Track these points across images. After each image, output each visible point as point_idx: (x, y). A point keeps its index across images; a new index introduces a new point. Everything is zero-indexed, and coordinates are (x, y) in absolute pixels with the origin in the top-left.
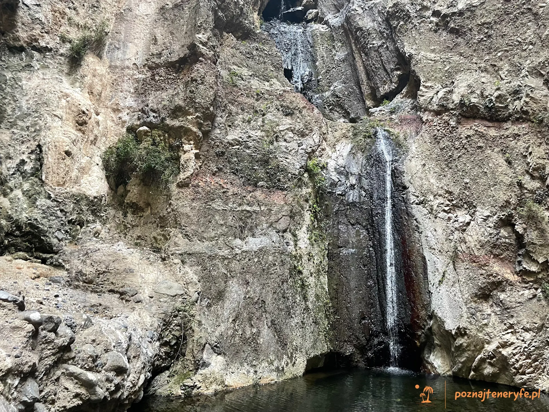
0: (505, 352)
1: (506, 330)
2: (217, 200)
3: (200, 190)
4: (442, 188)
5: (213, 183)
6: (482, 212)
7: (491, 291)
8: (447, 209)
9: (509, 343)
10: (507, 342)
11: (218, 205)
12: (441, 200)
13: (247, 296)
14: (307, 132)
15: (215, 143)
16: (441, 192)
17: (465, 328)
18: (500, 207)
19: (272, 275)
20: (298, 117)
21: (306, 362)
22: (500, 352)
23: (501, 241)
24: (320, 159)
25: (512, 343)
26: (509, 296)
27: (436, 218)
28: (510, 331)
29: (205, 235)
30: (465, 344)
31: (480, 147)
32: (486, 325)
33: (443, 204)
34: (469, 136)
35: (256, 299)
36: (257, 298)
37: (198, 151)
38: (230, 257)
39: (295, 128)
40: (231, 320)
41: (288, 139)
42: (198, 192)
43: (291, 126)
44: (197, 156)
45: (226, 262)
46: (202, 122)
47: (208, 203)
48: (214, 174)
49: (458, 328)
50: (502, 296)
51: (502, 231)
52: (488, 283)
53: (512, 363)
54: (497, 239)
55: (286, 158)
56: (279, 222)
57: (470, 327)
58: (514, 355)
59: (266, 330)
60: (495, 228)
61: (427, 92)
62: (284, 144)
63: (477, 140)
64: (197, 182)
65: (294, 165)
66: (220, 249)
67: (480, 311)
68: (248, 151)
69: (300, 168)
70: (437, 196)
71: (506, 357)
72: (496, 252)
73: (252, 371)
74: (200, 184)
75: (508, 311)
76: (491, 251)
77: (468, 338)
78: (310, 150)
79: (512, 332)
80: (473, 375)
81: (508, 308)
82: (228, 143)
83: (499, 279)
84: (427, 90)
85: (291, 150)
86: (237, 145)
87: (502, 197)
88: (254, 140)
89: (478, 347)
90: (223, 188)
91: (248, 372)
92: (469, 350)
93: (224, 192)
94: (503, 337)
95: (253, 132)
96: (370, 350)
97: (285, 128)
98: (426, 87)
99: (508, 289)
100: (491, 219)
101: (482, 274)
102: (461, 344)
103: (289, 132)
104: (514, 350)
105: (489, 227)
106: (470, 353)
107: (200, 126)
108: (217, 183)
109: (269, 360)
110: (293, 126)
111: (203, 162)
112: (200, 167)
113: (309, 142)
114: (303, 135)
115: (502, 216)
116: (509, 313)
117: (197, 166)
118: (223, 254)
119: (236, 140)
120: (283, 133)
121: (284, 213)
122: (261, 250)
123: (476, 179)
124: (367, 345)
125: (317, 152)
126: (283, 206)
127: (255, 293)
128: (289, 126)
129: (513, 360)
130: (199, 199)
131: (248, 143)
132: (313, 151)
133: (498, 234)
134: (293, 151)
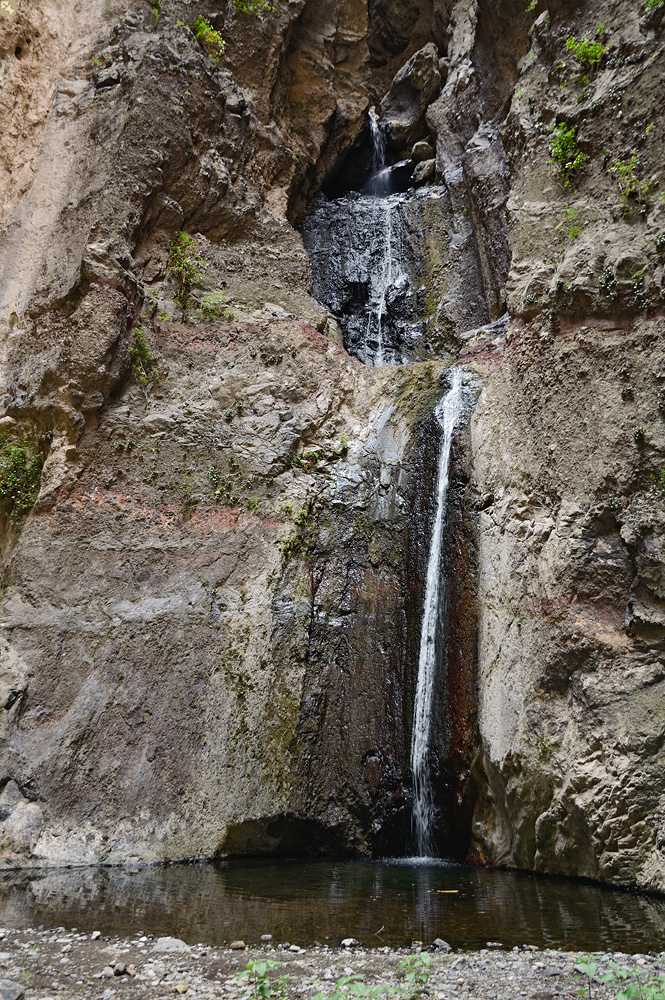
0: (580, 801)
1: (589, 753)
2: (103, 532)
3: (73, 516)
4: (517, 468)
5: (101, 503)
6: (569, 506)
7: (570, 673)
8: (520, 510)
9: (590, 779)
10: (584, 779)
11: (103, 541)
12: (514, 494)
13: (116, 702)
14: (305, 392)
15: (114, 430)
16: (515, 478)
17: (519, 756)
18: (595, 492)
19: (178, 666)
20: (289, 366)
21: (224, 832)
22: (573, 801)
23: (596, 564)
24: (328, 441)
25: (596, 782)
26: (601, 681)
27: (503, 532)
28: (594, 755)
29: (66, 596)
30: (520, 790)
31: (583, 375)
32: (557, 745)
33: (516, 501)
34: (567, 355)
35: (132, 709)
36: (135, 706)
37: (73, 447)
38: (102, 634)
39: (279, 388)
40: (68, 742)
41: (262, 409)
42: (67, 521)
43: (271, 383)
44: (72, 456)
45: (94, 643)
46: (80, 393)
47: (85, 540)
48: (107, 488)
49: (509, 757)
50: (588, 681)
51: (600, 543)
52: (563, 654)
53: (591, 824)
54: (588, 561)
55: (250, 445)
56: (212, 567)
57: (527, 751)
58: (598, 806)
59: (140, 765)
60: (585, 537)
61: (519, 280)
62: (252, 418)
63: (580, 361)
64: (68, 502)
65: (262, 457)
66: (88, 619)
67: (549, 717)
68: (182, 440)
69: (275, 461)
70: (510, 488)
71: (582, 811)
72: (583, 587)
73: (99, 836)
74: (74, 506)
75: (595, 711)
76: (573, 588)
77: (524, 775)
78: (304, 425)
79: (598, 758)
80: (540, 858)
81: (595, 706)
82: (143, 427)
83: (583, 645)
84: (519, 277)
85: (263, 430)
86: (162, 430)
87: (600, 469)
88: (197, 418)
89: (543, 794)
90: (119, 510)
91: (91, 837)
92: (528, 803)
93: (118, 518)
94: (580, 767)
95: (197, 405)
96: (376, 817)
97: (258, 390)
98: (519, 271)
99: (600, 666)
100: (578, 521)
101: (553, 638)
102: (514, 790)
103: (265, 396)
104: (597, 794)
105: (573, 537)
106: (530, 808)
107: (77, 402)
108: (108, 502)
109: (137, 819)
110: (278, 384)
111: (86, 465)
112: (79, 475)
113: (309, 410)
114: (295, 398)
115: (597, 511)
116: (596, 715)
117: (71, 474)
118: (92, 629)
119: (159, 421)
120: (252, 399)
121: (225, 550)
122: (160, 619)
123: (568, 441)
124: (371, 806)
125: (322, 430)
126: (226, 536)
127: (132, 696)
128: (267, 385)
129: (594, 817)
130: (68, 532)
131: (184, 424)
132: (313, 428)
133: (590, 550)
134: (267, 431)
